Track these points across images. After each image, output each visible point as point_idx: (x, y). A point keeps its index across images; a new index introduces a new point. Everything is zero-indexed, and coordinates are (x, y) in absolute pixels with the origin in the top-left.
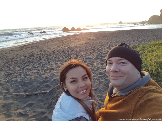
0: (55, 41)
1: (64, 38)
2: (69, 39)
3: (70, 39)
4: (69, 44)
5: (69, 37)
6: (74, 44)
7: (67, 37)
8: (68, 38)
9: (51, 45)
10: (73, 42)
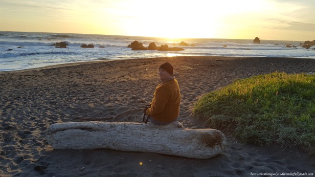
0: (115, 66)
1: (132, 62)
2: (142, 66)
3: (145, 66)
4: (142, 75)
5: (143, 61)
6: (151, 75)
7: (139, 61)
8: (141, 64)
9: (107, 72)
10: (149, 72)
